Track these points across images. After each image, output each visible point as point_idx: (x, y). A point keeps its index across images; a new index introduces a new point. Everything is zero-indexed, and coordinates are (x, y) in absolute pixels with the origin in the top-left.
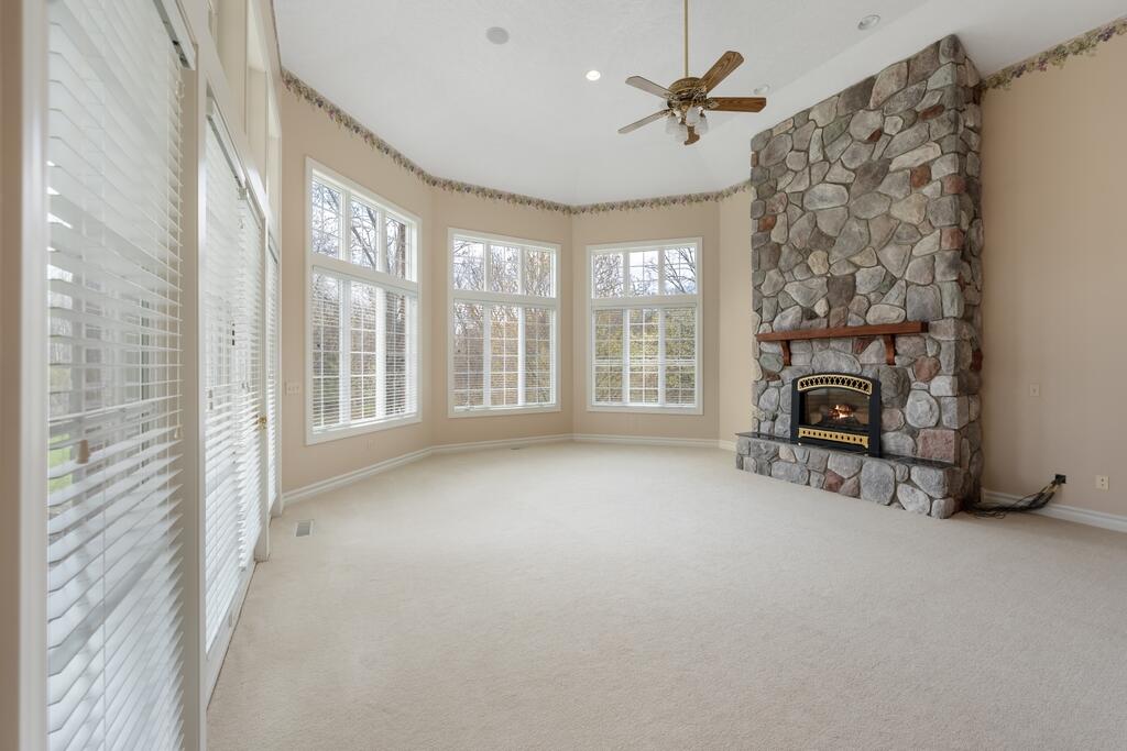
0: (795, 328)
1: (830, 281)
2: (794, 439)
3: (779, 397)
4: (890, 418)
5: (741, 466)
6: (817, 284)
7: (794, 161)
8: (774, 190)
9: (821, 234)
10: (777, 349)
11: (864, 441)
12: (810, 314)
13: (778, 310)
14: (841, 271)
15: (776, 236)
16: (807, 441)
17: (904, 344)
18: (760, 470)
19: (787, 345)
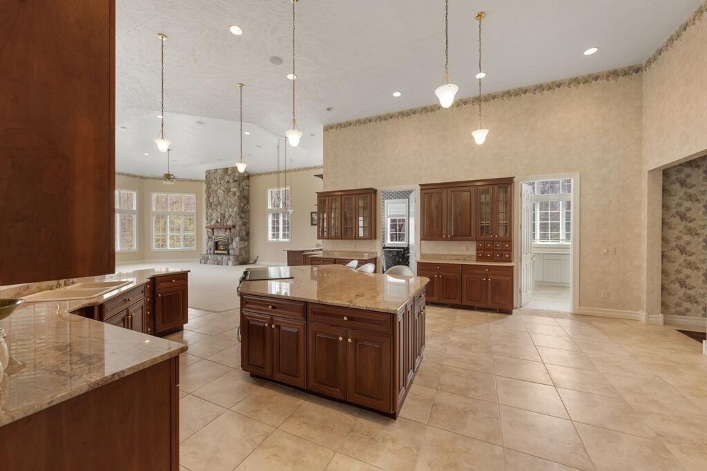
0: (215, 226)
1: (221, 214)
2: (214, 254)
3: (211, 244)
4: (230, 247)
5: (201, 263)
6: (219, 214)
7: (214, 181)
8: (210, 188)
9: (219, 202)
10: (210, 230)
11: (226, 252)
12: (217, 222)
13: (211, 220)
14: (223, 212)
15: (211, 200)
16: (217, 254)
17: (232, 230)
18: (205, 263)
19: (213, 229)
